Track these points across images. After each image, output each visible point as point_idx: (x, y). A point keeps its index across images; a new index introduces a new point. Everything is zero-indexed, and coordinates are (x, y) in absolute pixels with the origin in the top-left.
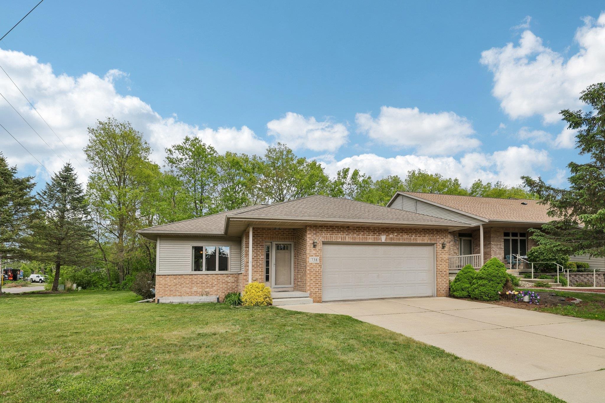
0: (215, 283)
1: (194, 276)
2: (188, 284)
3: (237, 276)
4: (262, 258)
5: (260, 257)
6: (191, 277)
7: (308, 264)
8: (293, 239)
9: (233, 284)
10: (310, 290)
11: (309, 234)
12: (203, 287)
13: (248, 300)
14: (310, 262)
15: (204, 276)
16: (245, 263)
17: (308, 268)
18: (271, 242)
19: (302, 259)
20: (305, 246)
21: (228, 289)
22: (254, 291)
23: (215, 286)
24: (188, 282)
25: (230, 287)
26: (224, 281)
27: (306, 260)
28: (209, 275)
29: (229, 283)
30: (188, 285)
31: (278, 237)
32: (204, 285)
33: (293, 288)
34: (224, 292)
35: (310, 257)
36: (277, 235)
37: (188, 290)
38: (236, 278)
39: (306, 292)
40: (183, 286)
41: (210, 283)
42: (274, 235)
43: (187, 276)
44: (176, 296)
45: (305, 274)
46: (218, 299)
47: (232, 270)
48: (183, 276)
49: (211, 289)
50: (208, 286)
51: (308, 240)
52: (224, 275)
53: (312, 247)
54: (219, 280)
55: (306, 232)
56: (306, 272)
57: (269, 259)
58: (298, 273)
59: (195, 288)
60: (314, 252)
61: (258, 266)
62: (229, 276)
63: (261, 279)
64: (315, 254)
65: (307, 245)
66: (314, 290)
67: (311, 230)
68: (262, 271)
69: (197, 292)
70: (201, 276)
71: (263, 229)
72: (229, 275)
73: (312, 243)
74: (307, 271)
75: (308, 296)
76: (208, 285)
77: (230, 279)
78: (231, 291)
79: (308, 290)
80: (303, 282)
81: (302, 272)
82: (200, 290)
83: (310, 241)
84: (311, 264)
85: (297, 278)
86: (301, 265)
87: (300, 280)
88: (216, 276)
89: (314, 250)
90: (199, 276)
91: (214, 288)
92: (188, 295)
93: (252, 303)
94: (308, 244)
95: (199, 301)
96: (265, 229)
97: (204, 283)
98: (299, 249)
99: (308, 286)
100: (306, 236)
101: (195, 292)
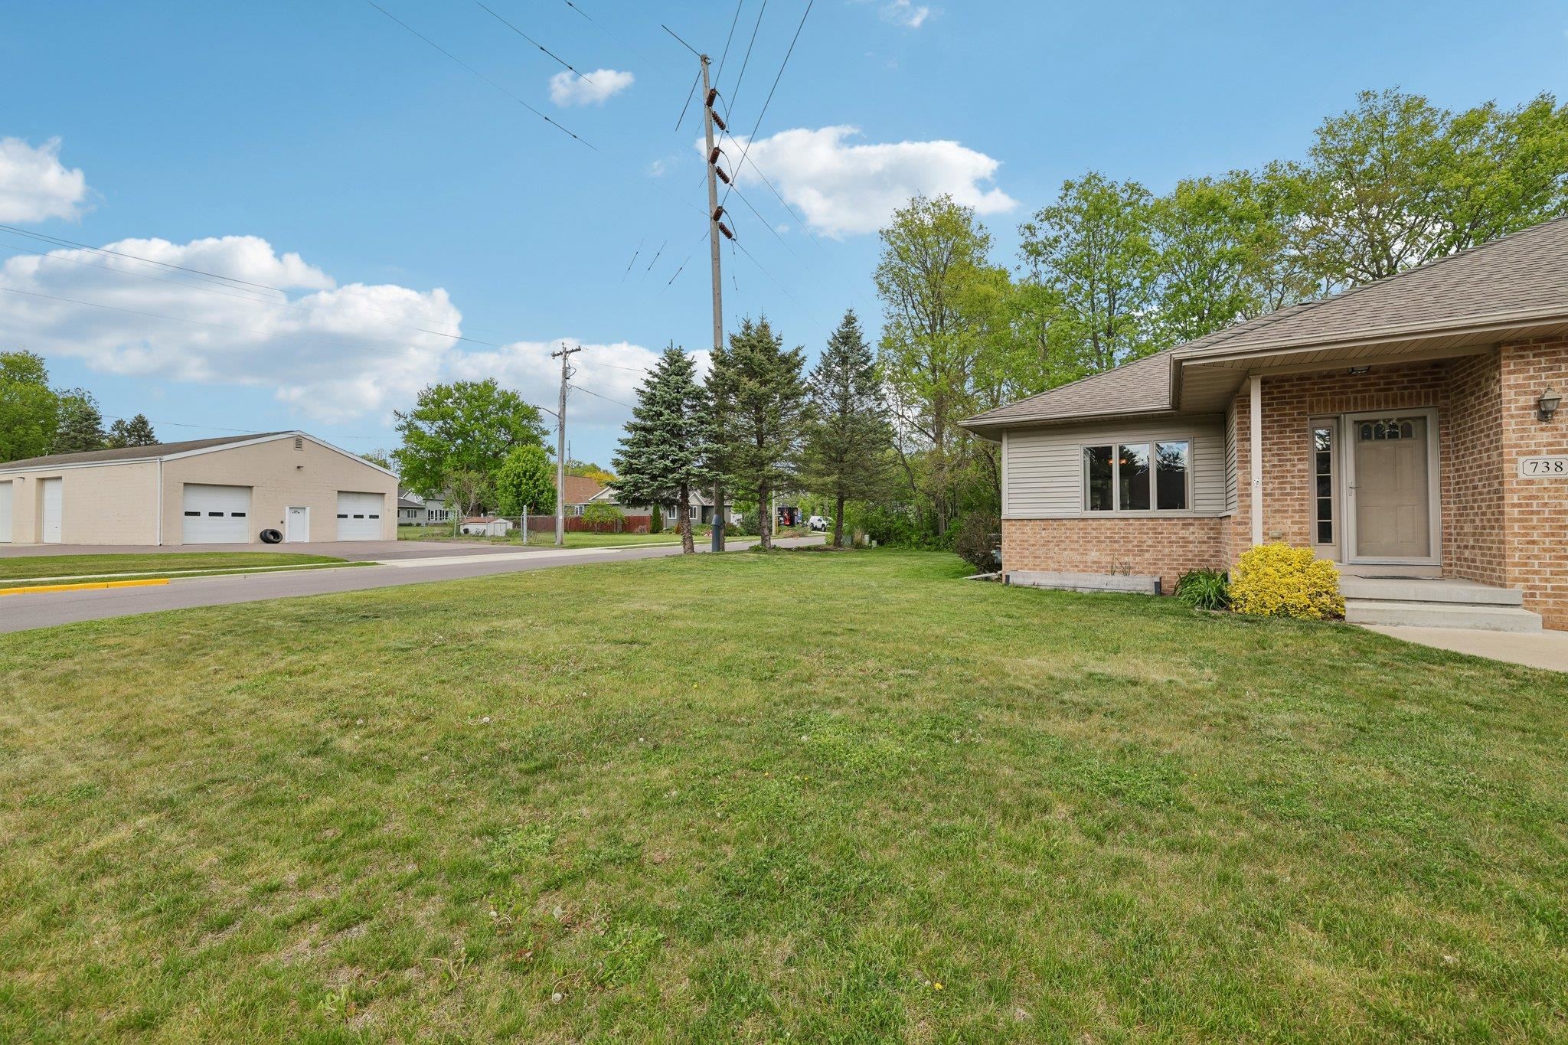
0: (1150, 543)
1: (1090, 522)
2: (1077, 542)
3: (1216, 524)
4: (1299, 471)
5: (1294, 466)
6: (1082, 524)
7: (1510, 484)
8: (1435, 399)
9: (1204, 547)
10: (1526, 580)
11: (1510, 373)
12: (1115, 550)
13: (1251, 596)
14: (1522, 476)
15: (1117, 522)
16: (1241, 486)
17: (1511, 498)
18: (1338, 418)
19: (1480, 466)
20: (1496, 419)
21: (1190, 560)
22: (1270, 570)
23: (1148, 551)
24: (1075, 537)
25: (1196, 556)
26: (1174, 538)
27: (1501, 469)
28: (1131, 521)
29: (1191, 542)
30: (1076, 546)
31: (1364, 398)
32: (1116, 546)
33: (1440, 570)
34: (1175, 569)
35: (1521, 459)
36: (1359, 392)
37: (1076, 557)
38: (1212, 529)
39: (1502, 586)
40: (1063, 546)
41: (1135, 543)
42: (1346, 393)
43: (1072, 522)
44: (1047, 569)
45: (1497, 520)
46: (1158, 585)
47: (1198, 508)
48: (1064, 522)
49: (1138, 559)
50: (1129, 550)
51: (1508, 394)
52: (1175, 522)
53: (1533, 418)
54: (1160, 533)
55: (1499, 367)
56: (1502, 513)
57: (1329, 472)
58: (1461, 515)
59: (1093, 554)
60: (1546, 437)
61: (1288, 494)
62: (1191, 524)
63: (1300, 534)
64: (1551, 444)
65: (1504, 414)
66: (1547, 580)
67: (1522, 357)
68: (1302, 511)
69: (1099, 563)
70: (1108, 524)
71: (1302, 378)
72: (1191, 521)
73: (1533, 403)
74: (1507, 509)
75: (1520, 600)
76: (1130, 546)
77: (1193, 533)
78: (1197, 565)
79: (1516, 580)
80: (1490, 549)
81: (1484, 514)
82: (1109, 559)
83: (1522, 399)
84: (1530, 482)
85: (1458, 534)
86: (1475, 487)
87: (1471, 543)
88: (1151, 524)
89: (1542, 430)
90: (1103, 522)
91: (1147, 555)
92: (1076, 569)
93: (1264, 606)
94: (1509, 409)
95: (1104, 586)
96: (1309, 379)
97: (1116, 542)
98: (1463, 430)
99: (1515, 565)
100: (1499, 381)
101: (1094, 562)
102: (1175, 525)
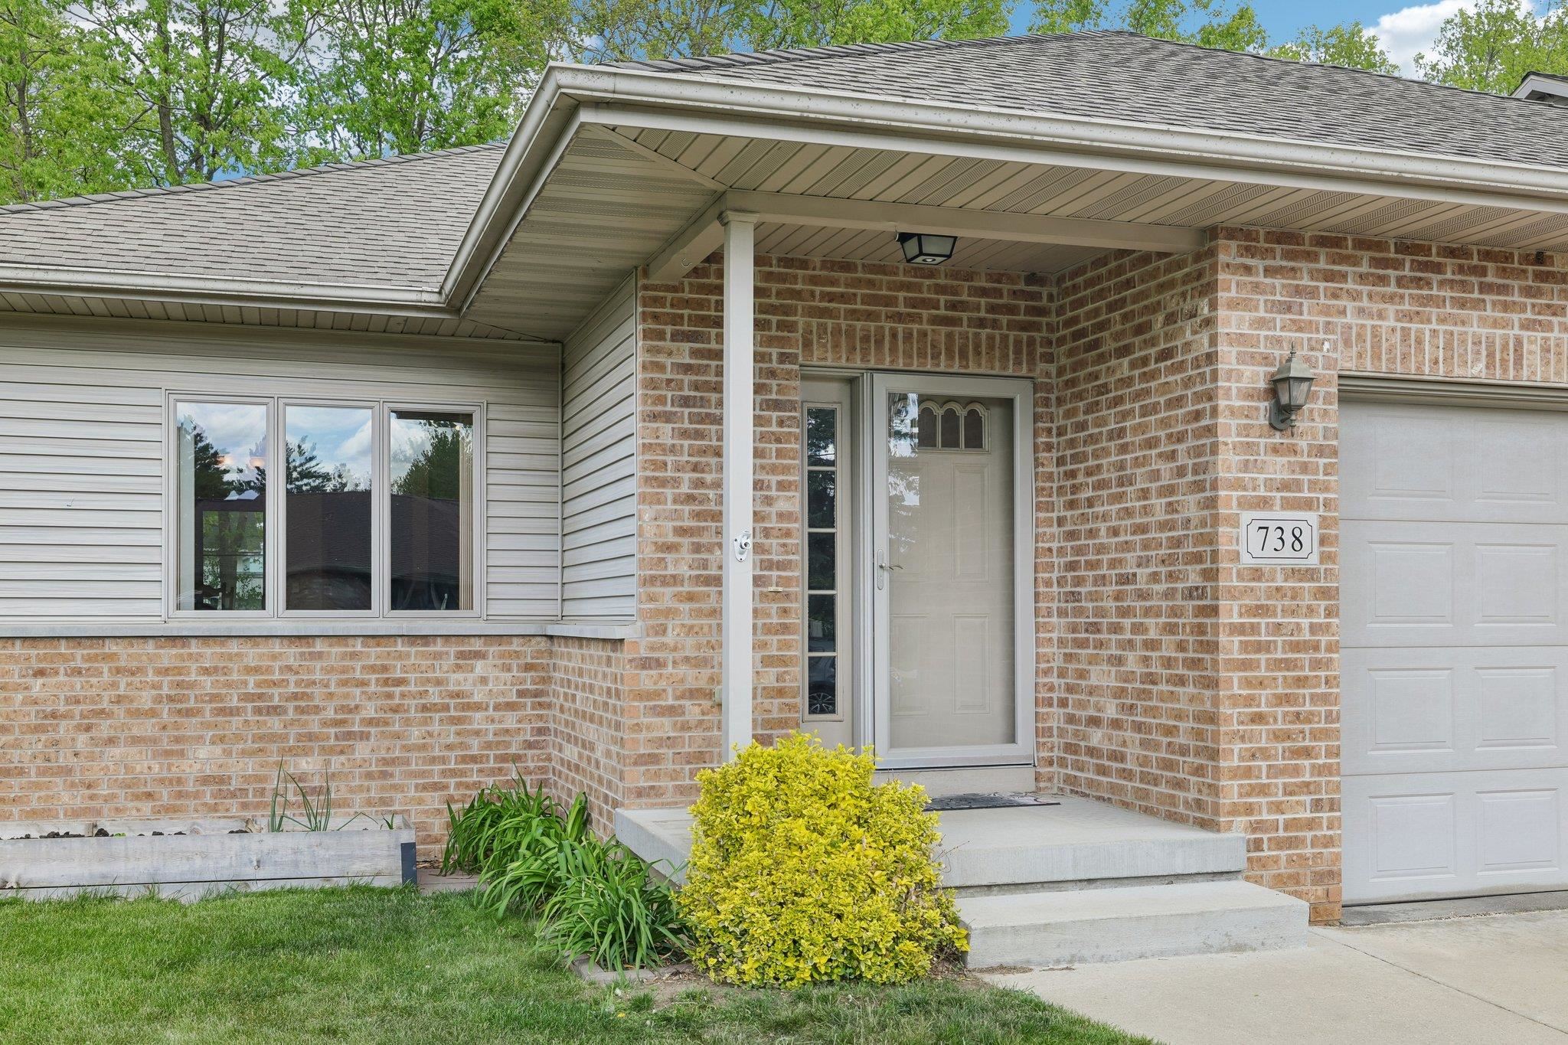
1: (195, 648)
3: (539, 654)
4: (780, 516)
6: (168, 656)
7: (1227, 577)
8: (1036, 360)
9: (510, 721)
10: (1249, 810)
11: (1233, 305)
14: (1246, 560)
15: (277, 647)
17: (1229, 612)
19: (1140, 529)
20: (1197, 415)
21: (474, 759)
24: (145, 699)
25: (488, 745)
26: (434, 696)
27: (1211, 540)
28: (319, 646)
29: (478, 707)
30: (148, 729)
31: (915, 338)
33: (1032, 774)
35: (1246, 516)
36: (904, 320)
38: (528, 667)
39: (1203, 824)
41: (330, 714)
42: (874, 317)
43: (136, 648)
45: (1195, 664)
46: (407, 853)
47: (496, 608)
48: (110, 648)
51: (1228, 355)
52: (439, 647)
54: (400, 682)
55: (1210, 289)
56: (1213, 647)
57: (831, 523)
58: (1080, 644)
60: (1279, 468)
62: (479, 655)
64: (1287, 486)
65: (1222, 403)
67: (1248, 270)
70: (252, 654)
72: (477, 645)
73: (1264, 385)
74: (1223, 639)
75: (1237, 860)
77: (484, 680)
78: (492, 772)
79: (1234, 811)
83: (1248, 370)
84: (1257, 573)
85: (1072, 689)
86: (1127, 580)
87: (1112, 713)
88: (374, 654)
89: (1275, 450)
90: (234, 647)
94: (1228, 397)
99: (1235, 773)
100: (1209, 322)
102: (438, 656)
